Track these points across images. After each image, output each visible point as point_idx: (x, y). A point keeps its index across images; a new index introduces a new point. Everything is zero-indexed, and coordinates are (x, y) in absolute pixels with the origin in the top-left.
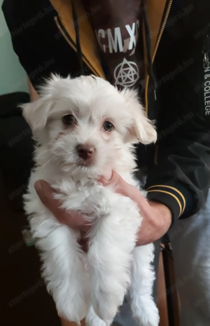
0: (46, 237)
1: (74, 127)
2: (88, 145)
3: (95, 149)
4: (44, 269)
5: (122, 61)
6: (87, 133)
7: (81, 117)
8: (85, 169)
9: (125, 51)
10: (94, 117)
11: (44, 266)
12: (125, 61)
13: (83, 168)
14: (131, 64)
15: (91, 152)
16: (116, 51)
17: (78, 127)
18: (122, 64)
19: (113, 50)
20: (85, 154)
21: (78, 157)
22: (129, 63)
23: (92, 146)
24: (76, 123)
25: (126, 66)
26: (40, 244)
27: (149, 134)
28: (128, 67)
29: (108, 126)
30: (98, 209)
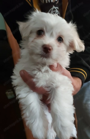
1: (43, 36)
3: (52, 49)
4: (24, 114)
5: (52, 7)
9: (54, 2)
12: (54, 7)
13: (44, 58)
14: (57, 9)
15: (50, 50)
16: (49, 2)
18: (52, 9)
19: (48, 1)
21: (43, 51)
22: (55, 8)
25: (54, 9)
26: (22, 101)
30: (54, 84)
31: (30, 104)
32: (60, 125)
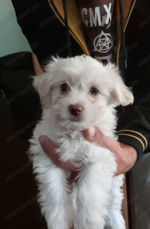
0: (44, 173)
1: (68, 92)
2: (77, 105)
3: (83, 109)
4: (40, 196)
5: (100, 33)
6: (78, 96)
7: (73, 85)
8: (76, 124)
9: (103, 26)
10: (83, 84)
11: (40, 194)
12: (103, 33)
14: (107, 36)
15: (79, 111)
16: (96, 25)
17: (71, 92)
18: (100, 35)
19: (94, 25)
20: (75, 112)
21: (70, 115)
22: (105, 35)
23: (81, 106)
24: (70, 89)
25: (103, 37)
26: (39, 178)
27: (127, 98)
28: (105, 37)
29: (94, 91)
30: (86, 159)
31: (49, 183)
32: (84, 220)
